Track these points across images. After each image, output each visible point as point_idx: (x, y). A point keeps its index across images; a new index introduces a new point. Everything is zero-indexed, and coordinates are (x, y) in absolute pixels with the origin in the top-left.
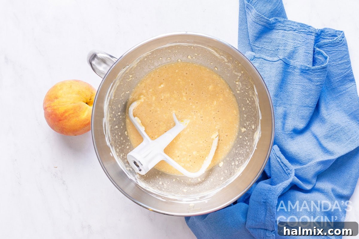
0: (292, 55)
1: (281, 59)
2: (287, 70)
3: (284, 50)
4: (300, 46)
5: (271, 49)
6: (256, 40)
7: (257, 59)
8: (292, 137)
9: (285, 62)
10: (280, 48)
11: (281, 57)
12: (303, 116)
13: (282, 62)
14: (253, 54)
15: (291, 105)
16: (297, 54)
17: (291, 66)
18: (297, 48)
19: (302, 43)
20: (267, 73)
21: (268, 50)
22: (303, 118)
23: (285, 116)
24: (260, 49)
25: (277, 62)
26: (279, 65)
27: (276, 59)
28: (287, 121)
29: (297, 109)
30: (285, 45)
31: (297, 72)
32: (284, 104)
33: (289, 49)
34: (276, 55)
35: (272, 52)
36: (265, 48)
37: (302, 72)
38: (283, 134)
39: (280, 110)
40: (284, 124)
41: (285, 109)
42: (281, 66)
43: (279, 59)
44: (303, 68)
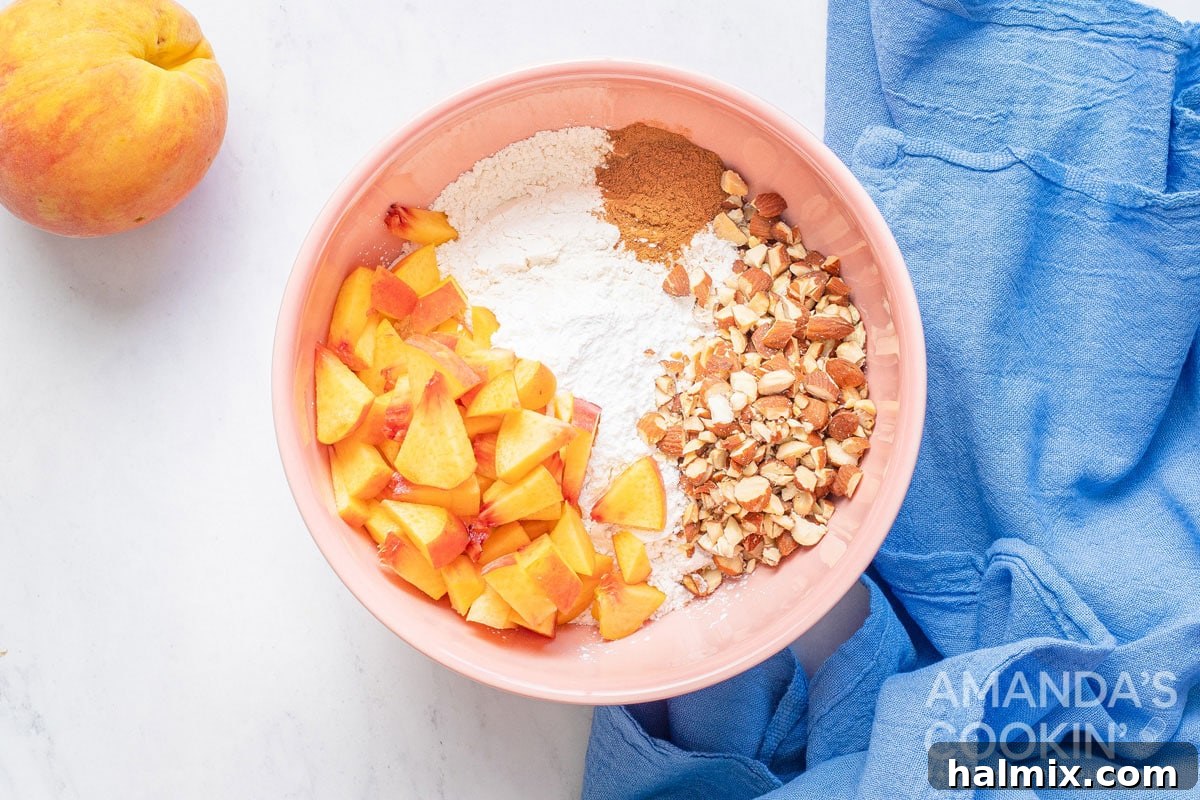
0: (1073, 138)
1: (1021, 162)
2: (1048, 209)
3: (1036, 118)
4: (1106, 101)
5: (977, 113)
6: (909, 72)
7: (911, 159)
8: (1073, 516)
9: (1039, 176)
10: (1017, 108)
11: (1022, 152)
12: (1122, 418)
13: (1026, 172)
14: (896, 136)
15: (1068, 368)
16: (1096, 137)
17: (1066, 194)
18: (1093, 110)
19: (1115, 87)
20: (957, 222)
21: (961, 118)
22: (1121, 425)
23: (1041, 419)
24: (924, 113)
25: (1001, 174)
26: (1013, 186)
27: (997, 159)
28: (1050, 443)
29: (1096, 388)
30: (1041, 95)
31: (1096, 217)
32: (1039, 363)
33: (1060, 112)
34: (1001, 141)
35: (979, 127)
36: (950, 109)
37: (1118, 218)
38: (1033, 501)
39: (1020, 392)
40: (1036, 454)
41: (1040, 385)
42: (1023, 191)
43: (1011, 159)
44: (1124, 200)
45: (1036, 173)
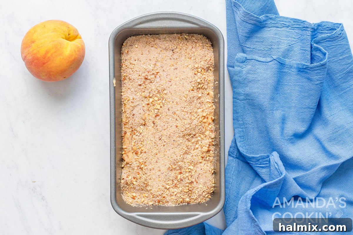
0: (287, 53)
1: (275, 59)
2: (282, 70)
3: (278, 49)
4: (294, 43)
5: (263, 48)
6: (247, 40)
7: (248, 61)
8: (292, 143)
10: (273, 47)
11: (275, 57)
12: (303, 119)
13: (276, 62)
14: (245, 55)
15: (290, 108)
16: (293, 52)
17: (286, 66)
18: (292, 46)
19: (296, 40)
20: (261, 75)
21: (260, 50)
22: (303, 120)
23: (284, 120)
24: (251, 49)
25: (270, 63)
26: (273, 65)
27: (269, 59)
28: (286, 126)
29: (296, 112)
30: (279, 43)
31: (294, 71)
32: (282, 107)
33: (284, 47)
34: (270, 55)
35: (264, 52)
36: (257, 48)
37: (299, 71)
38: (282, 140)
39: (278, 114)
40: (283, 129)
41: (283, 112)
42: (275, 66)
43: (272, 59)
44: (301, 67)
45: (279, 62)
